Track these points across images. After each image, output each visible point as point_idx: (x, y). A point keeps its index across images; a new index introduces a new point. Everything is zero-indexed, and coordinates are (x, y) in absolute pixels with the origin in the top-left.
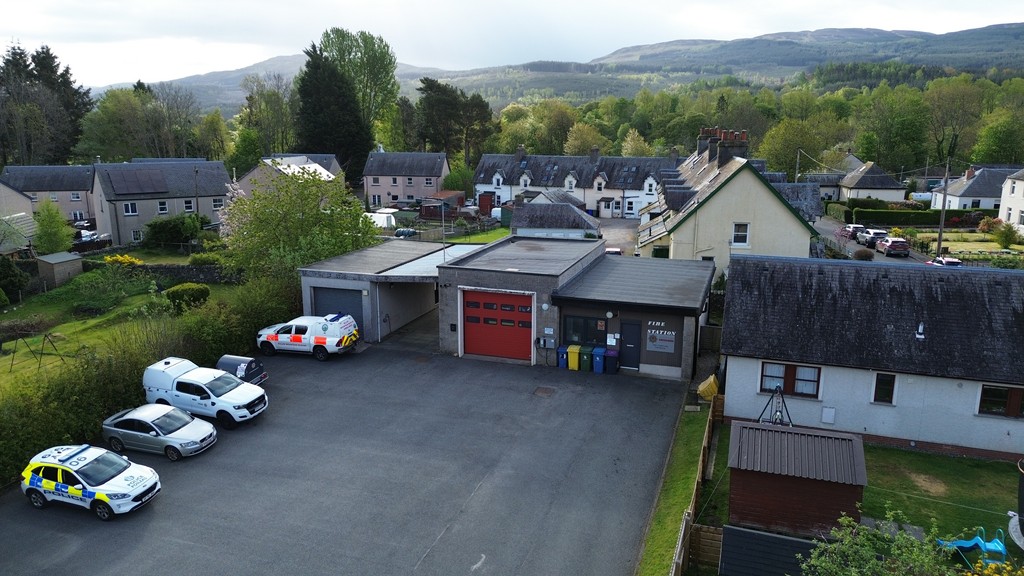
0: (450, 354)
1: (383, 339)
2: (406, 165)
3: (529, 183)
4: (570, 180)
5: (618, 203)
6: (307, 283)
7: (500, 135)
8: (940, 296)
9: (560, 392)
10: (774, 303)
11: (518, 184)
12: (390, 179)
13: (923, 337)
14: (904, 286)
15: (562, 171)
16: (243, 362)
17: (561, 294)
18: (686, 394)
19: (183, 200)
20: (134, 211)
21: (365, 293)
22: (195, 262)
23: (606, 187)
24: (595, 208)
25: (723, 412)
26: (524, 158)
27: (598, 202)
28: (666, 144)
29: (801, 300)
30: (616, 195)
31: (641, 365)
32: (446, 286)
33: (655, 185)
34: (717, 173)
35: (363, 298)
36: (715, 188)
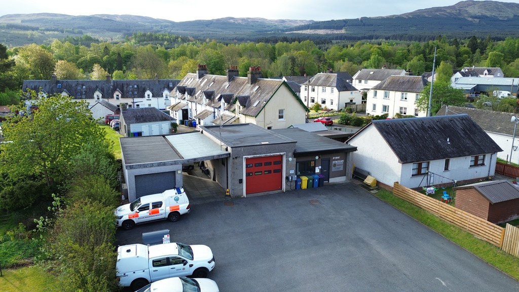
4: (97, 94)
5: (130, 106)
6: (131, 174)
8: (442, 128)
9: (320, 200)
10: (402, 139)
13: (449, 143)
14: (431, 126)
17: (299, 151)
18: (361, 187)
21: (179, 172)
23: (122, 97)
26: (58, 82)
29: (408, 136)
30: (129, 101)
31: (330, 179)
32: (236, 158)
33: (151, 95)
34: (257, 87)
35: (177, 175)
36: (271, 94)
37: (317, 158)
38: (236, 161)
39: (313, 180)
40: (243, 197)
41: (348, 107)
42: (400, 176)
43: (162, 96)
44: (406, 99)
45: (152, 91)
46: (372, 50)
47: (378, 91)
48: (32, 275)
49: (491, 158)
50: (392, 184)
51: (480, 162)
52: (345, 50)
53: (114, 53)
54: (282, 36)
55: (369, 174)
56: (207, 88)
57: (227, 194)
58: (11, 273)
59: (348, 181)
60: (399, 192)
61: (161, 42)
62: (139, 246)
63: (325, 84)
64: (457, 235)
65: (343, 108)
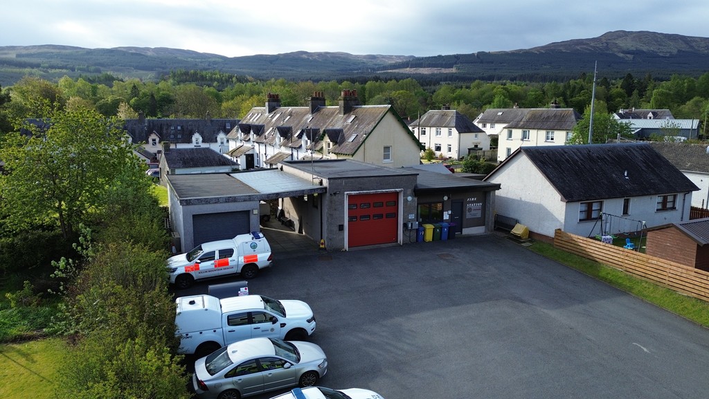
6: (189, 213)
8: (616, 158)
9: (453, 254)
10: (563, 171)
13: (628, 178)
14: (600, 155)
18: (507, 239)
21: (255, 212)
23: (160, 142)
29: (571, 167)
31: (463, 229)
32: (335, 194)
33: (201, 139)
34: (353, 117)
35: (252, 217)
36: (373, 124)
37: (446, 198)
38: (335, 198)
39: (441, 229)
40: (344, 250)
41: (473, 154)
42: (563, 221)
43: (216, 141)
44: (552, 139)
45: (202, 134)
46: (495, 91)
47: (514, 131)
48: (45, 350)
49: (684, 200)
50: (551, 233)
51: (669, 205)
52: (458, 92)
53: (145, 94)
54: (374, 75)
55: (517, 222)
56: (281, 124)
57: (321, 246)
58: (13, 348)
59: (489, 233)
60: (563, 242)
61: (210, 82)
62: (206, 297)
63: (439, 125)
64: (652, 293)
65: (466, 156)
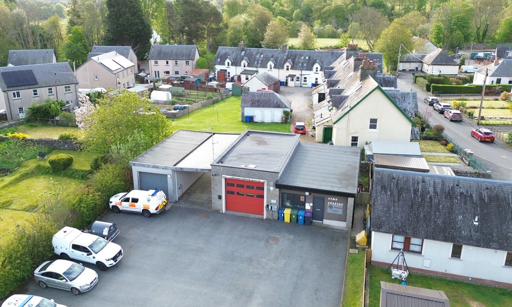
0: (218, 212)
1: (180, 199)
2: (174, 53)
3: (246, 65)
4: (271, 63)
5: (298, 78)
6: (136, 170)
7: (228, 30)
8: (486, 199)
9: (282, 239)
10: (399, 200)
11: (240, 66)
12: (165, 61)
13: (477, 223)
14: (467, 192)
15: (266, 58)
16: (105, 226)
17: (280, 183)
18: (349, 240)
19: (47, 88)
20: (19, 96)
21: (169, 176)
22: (62, 138)
23: (292, 68)
24: (285, 81)
25: (371, 258)
26: (243, 50)
27: (287, 77)
28: (321, 24)
29: (413, 198)
30: (297, 73)
31: (324, 220)
33: (319, 68)
35: (168, 178)
36: (359, 99)
37: (307, 194)
38: (215, 177)
39: (297, 216)
40: (221, 212)
45: (321, 64)
